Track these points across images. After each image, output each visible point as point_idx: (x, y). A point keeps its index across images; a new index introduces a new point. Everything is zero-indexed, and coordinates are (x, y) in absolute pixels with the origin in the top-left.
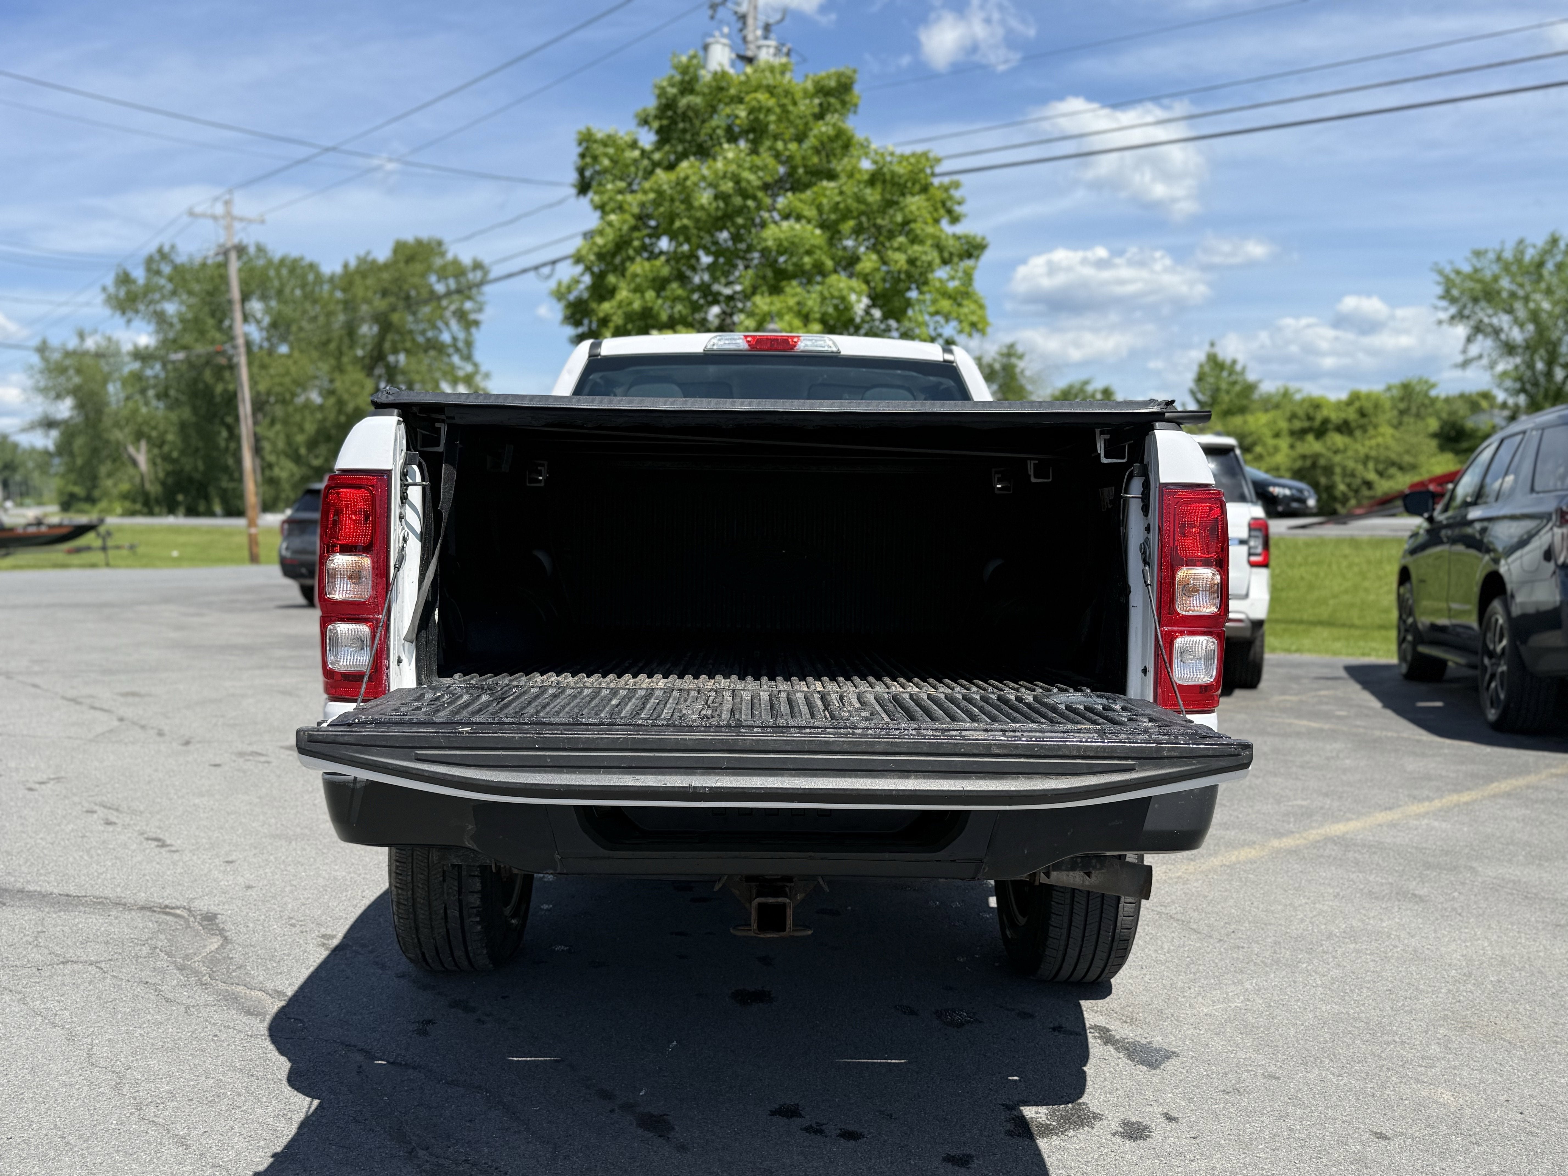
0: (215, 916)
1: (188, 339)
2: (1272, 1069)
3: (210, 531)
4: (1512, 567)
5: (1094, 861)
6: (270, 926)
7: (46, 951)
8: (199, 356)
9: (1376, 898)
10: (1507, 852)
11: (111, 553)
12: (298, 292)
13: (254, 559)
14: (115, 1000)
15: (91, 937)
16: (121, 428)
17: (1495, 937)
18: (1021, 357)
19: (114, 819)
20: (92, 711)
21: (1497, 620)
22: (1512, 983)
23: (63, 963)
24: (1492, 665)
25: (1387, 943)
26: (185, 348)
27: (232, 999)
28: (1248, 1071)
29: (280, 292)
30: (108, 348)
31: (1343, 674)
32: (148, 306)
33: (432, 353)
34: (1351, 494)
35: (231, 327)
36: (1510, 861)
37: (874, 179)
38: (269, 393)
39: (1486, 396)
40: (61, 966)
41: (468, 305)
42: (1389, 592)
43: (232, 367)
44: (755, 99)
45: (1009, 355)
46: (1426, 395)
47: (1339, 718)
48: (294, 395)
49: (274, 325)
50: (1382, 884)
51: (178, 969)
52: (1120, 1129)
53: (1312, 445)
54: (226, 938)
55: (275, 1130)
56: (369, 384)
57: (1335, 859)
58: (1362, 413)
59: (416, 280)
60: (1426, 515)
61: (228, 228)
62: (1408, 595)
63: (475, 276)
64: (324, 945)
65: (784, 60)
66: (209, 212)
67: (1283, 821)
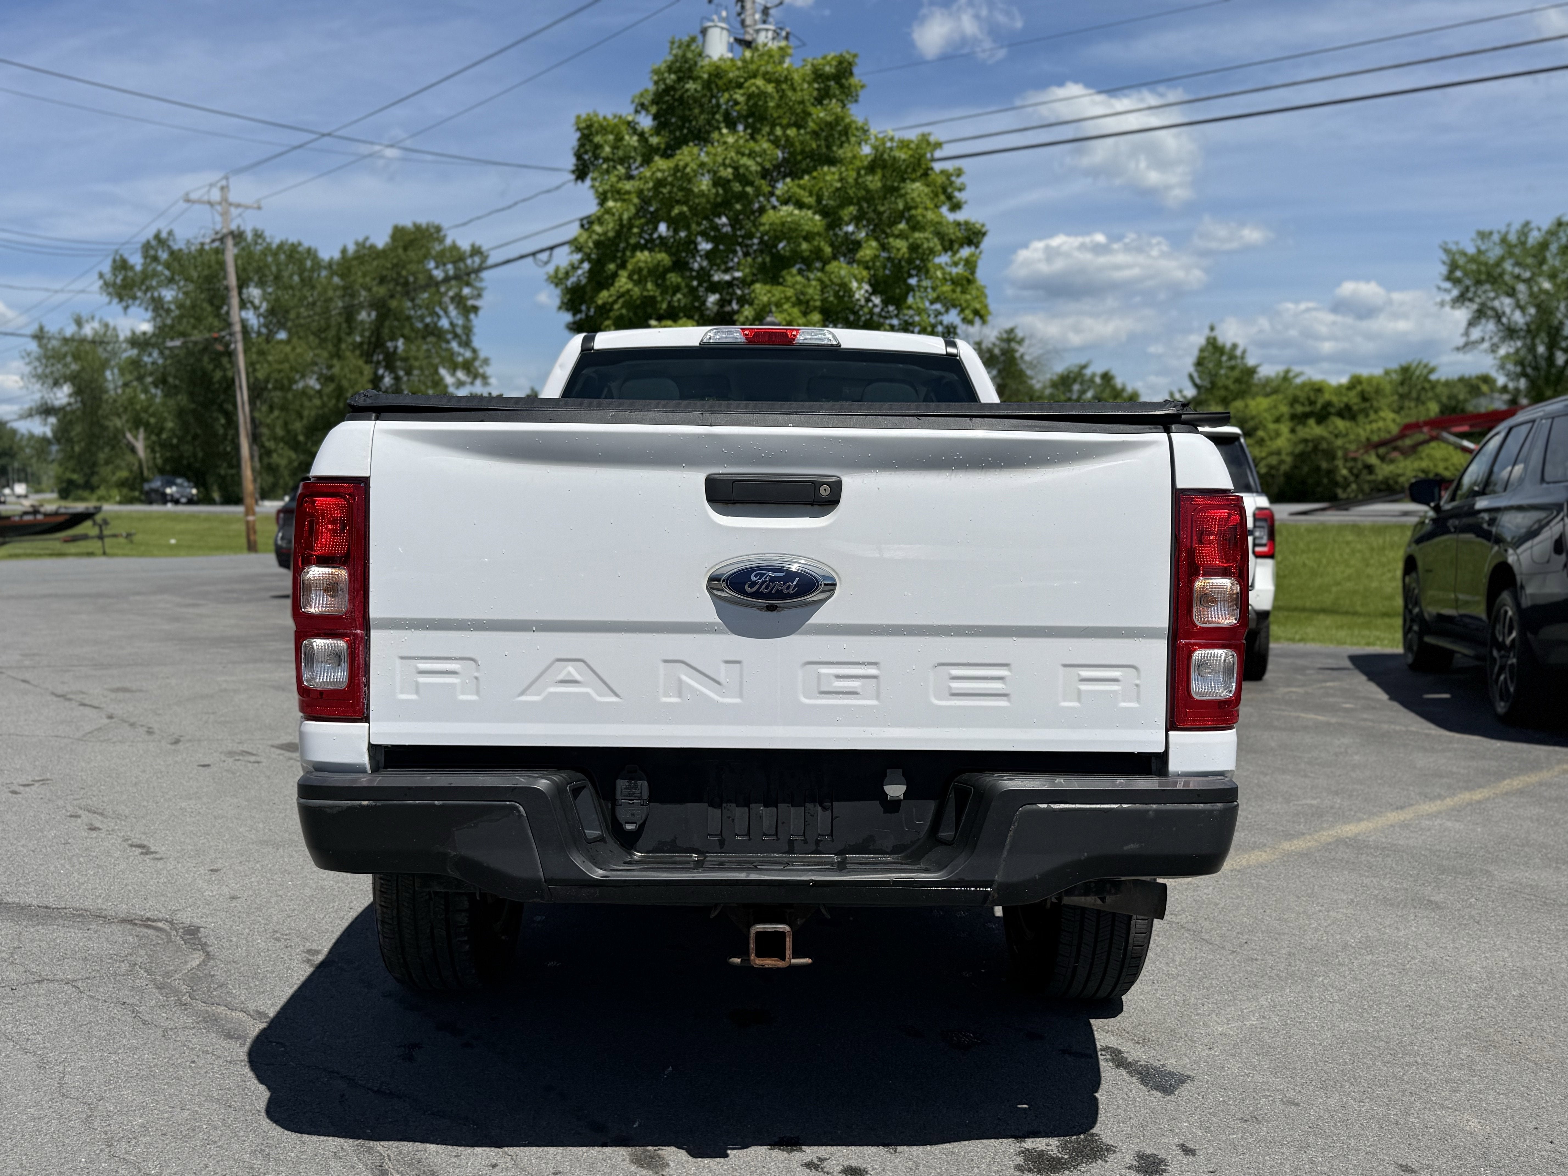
0: (198, 929)
1: (184, 326)
2: (1291, 1094)
3: (208, 518)
4: (1521, 557)
5: (1108, 886)
6: (254, 940)
7: (22, 969)
8: (196, 343)
9: (1392, 905)
10: (1522, 853)
11: (107, 540)
12: (296, 278)
13: (252, 547)
14: (90, 1022)
15: (69, 953)
16: (119, 416)
17: (1515, 947)
18: (1020, 342)
19: (98, 825)
20: (81, 708)
21: (1506, 612)
22: (1535, 998)
23: (39, 982)
24: (1501, 657)
25: (1404, 954)
26: (183, 334)
27: (211, 1021)
28: (1266, 1097)
29: (277, 278)
30: (105, 334)
31: (1348, 664)
32: (145, 292)
33: (432, 339)
34: (1352, 478)
35: (228, 313)
36: (1526, 864)
37: (874, 166)
38: (267, 381)
39: (1486, 379)
40: (36, 985)
41: (466, 291)
42: (1393, 579)
43: (230, 354)
44: (754, 84)
45: (1009, 340)
46: (1426, 379)
47: (1347, 710)
48: (292, 381)
49: (272, 312)
50: (1396, 890)
51: (158, 988)
52: (1135, 1163)
53: (1313, 430)
54: (208, 954)
55: (252, 1168)
56: (368, 370)
57: (1347, 862)
58: (1364, 397)
59: (413, 267)
60: (1432, 504)
61: (225, 214)
62: (1414, 585)
63: (473, 262)
64: (308, 961)
65: (783, 43)
66: (206, 198)
67: (1294, 822)
